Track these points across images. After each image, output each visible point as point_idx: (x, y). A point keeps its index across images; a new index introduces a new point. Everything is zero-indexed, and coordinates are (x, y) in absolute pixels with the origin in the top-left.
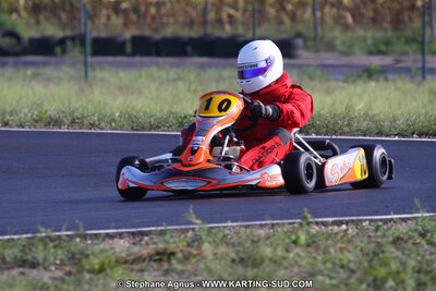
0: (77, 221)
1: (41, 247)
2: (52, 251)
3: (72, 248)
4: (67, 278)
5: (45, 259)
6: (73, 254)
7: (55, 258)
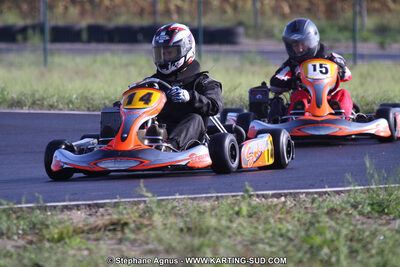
0: (37, 194)
1: (4, 218)
2: (15, 221)
3: (33, 219)
4: (28, 246)
5: (8, 229)
6: (34, 225)
7: (18, 228)
